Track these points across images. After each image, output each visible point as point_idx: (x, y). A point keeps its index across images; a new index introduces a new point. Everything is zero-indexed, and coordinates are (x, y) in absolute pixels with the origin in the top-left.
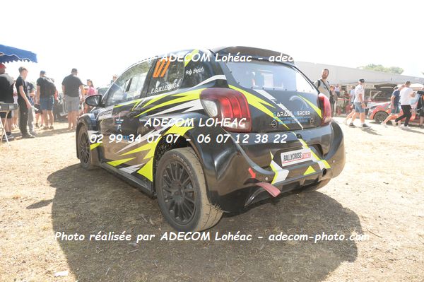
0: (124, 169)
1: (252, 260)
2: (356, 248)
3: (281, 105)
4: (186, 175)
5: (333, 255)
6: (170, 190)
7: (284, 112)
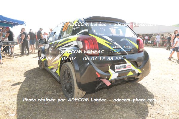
0: (52, 70)
1: (95, 115)
3: (115, 43)
4: (69, 75)
5: (135, 115)
6: (65, 80)
7: (117, 46)
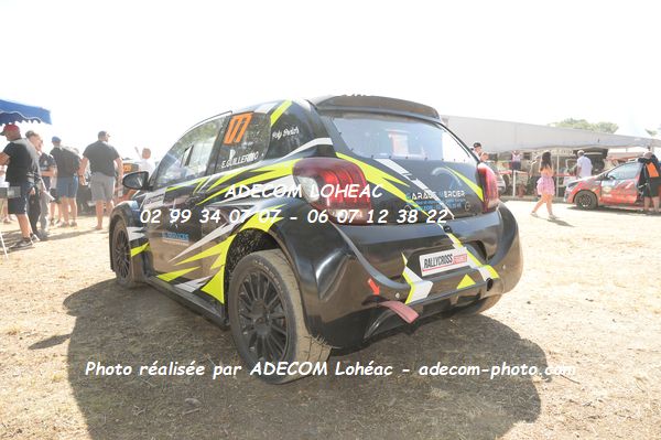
0: (182, 286)
1: (376, 422)
2: (539, 400)
3: (418, 183)
4: (272, 291)
5: (502, 412)
6: (251, 315)
7: (423, 192)
